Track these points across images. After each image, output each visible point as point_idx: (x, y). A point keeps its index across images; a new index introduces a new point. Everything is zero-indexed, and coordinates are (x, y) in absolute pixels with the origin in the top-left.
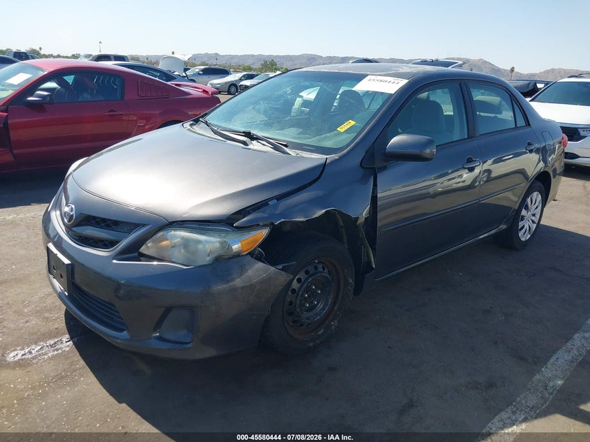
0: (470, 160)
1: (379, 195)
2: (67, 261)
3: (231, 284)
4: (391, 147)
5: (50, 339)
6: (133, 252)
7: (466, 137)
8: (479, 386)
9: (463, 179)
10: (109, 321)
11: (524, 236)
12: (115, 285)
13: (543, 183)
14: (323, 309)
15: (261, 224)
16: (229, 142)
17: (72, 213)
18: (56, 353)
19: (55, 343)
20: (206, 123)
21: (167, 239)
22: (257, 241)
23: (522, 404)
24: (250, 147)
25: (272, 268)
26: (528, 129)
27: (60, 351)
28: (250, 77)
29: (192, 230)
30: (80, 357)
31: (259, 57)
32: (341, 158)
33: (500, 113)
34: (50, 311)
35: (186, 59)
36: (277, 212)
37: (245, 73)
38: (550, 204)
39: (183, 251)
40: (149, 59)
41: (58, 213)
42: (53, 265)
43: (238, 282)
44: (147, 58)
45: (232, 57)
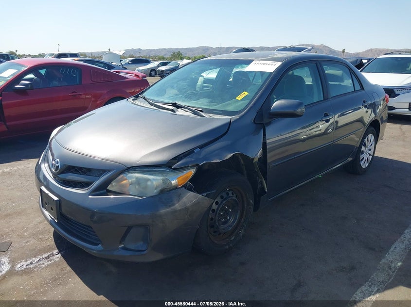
0: (326, 115)
1: (268, 141)
2: (56, 198)
3: (173, 207)
4: (274, 108)
5: (45, 253)
6: (103, 189)
7: (322, 99)
8: (344, 270)
9: (320, 129)
10: (88, 239)
11: (364, 165)
12: (91, 213)
13: (375, 128)
14: (234, 222)
15: (190, 166)
16: (161, 110)
17: (57, 165)
18: (50, 262)
19: (49, 256)
20: (144, 98)
21: (126, 179)
22: (188, 177)
23: (375, 280)
24: (177, 113)
25: (200, 196)
26: (363, 92)
27: (52, 261)
28: (165, 64)
29: (144, 172)
30: (67, 265)
31: (169, 50)
32: (241, 118)
33: (343, 82)
34: (42, 233)
35: (121, 53)
36: (200, 157)
37: (161, 62)
38: (380, 142)
39: (137, 187)
40: (93, 55)
41: (46, 165)
42: (45, 201)
43: (177, 206)
44: (92, 54)
45: (151, 51)
